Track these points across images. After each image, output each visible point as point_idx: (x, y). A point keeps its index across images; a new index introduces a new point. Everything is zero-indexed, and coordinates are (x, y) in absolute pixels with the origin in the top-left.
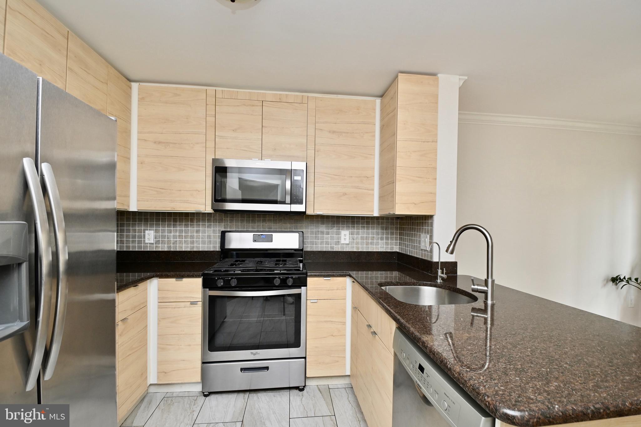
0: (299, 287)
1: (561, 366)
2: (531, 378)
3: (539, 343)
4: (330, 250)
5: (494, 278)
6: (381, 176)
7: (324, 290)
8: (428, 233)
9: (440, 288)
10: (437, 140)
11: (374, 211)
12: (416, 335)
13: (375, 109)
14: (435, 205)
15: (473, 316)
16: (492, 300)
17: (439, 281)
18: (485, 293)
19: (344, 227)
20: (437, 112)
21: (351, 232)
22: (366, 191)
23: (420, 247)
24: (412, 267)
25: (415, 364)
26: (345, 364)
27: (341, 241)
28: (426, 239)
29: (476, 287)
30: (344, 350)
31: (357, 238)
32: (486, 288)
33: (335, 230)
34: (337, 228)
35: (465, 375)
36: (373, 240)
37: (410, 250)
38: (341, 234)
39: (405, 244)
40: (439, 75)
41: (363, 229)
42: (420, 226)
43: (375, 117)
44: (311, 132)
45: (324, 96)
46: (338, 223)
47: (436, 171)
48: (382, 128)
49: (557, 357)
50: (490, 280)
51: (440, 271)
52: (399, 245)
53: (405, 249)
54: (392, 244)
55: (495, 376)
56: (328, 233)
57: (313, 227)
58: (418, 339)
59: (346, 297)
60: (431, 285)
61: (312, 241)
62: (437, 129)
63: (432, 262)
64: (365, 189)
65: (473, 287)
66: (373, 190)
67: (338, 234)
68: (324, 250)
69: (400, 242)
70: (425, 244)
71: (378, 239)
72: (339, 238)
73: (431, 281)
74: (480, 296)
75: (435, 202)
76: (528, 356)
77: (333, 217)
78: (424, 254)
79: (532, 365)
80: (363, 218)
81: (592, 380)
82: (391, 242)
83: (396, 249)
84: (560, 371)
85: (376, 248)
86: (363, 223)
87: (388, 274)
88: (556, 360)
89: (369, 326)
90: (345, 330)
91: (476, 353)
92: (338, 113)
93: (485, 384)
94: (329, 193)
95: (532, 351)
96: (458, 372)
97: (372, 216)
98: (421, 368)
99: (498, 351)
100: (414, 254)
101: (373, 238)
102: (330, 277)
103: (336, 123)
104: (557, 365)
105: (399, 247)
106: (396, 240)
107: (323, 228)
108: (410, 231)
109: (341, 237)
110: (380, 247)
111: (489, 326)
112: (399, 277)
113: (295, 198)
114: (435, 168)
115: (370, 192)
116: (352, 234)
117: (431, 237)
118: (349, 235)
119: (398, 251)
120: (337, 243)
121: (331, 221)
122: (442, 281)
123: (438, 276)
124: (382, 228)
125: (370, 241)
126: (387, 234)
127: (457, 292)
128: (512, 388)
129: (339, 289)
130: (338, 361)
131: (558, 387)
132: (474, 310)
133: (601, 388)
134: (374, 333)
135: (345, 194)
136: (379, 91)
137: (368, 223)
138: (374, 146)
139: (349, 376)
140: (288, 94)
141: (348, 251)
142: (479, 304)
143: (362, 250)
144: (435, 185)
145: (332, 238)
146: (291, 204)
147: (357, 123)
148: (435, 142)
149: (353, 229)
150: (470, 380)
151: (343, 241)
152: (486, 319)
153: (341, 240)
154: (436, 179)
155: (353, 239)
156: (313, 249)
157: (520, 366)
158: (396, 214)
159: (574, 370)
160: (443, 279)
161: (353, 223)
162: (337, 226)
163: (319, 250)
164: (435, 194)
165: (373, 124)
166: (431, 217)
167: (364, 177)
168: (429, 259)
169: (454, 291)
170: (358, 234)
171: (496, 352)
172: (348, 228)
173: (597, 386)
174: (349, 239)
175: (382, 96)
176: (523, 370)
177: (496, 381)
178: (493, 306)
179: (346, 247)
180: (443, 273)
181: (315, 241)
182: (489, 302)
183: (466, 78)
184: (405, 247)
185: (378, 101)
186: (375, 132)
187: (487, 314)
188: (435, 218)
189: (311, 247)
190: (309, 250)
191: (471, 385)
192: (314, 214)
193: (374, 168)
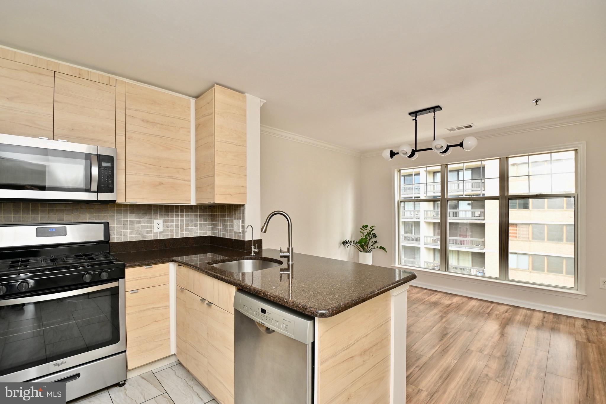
0: (116, 280)
1: (337, 287)
2: (327, 295)
3: (324, 279)
4: (141, 240)
5: (293, 247)
6: (197, 169)
7: (146, 278)
8: (240, 218)
9: (254, 260)
10: (246, 145)
11: (191, 200)
12: (257, 290)
13: (190, 108)
14: (246, 196)
15: (281, 274)
16: (292, 261)
17: (252, 255)
18: (288, 257)
19: (157, 216)
20: (246, 123)
21: (165, 220)
22: (182, 182)
23: (233, 230)
24: (226, 247)
25: (257, 310)
26: (169, 345)
27: (154, 230)
28: (239, 223)
29: (282, 254)
30: (169, 332)
31: (171, 226)
32: (288, 254)
33: (147, 218)
34: (149, 217)
35: (297, 302)
36: (187, 227)
37: (223, 233)
38: (154, 222)
39: (218, 228)
40: (246, 94)
41: (177, 217)
42: (233, 213)
43: (190, 114)
44: (121, 117)
45: (135, 84)
46: (150, 211)
47: (246, 169)
48: (198, 127)
49: (334, 283)
50: (290, 248)
51: (253, 247)
52: (212, 230)
53: (218, 233)
54: (205, 229)
55: (310, 299)
56: (139, 223)
57: (121, 217)
58: (259, 292)
59: (169, 281)
60: (247, 259)
61: (119, 232)
62: (246, 137)
63: (245, 241)
64: (182, 180)
65: (280, 254)
66: (190, 181)
67: (151, 222)
68: (135, 240)
69: (212, 228)
70: (238, 227)
71: (192, 226)
72: (152, 227)
73: (247, 255)
74: (285, 260)
75: (246, 193)
76: (322, 286)
77: (144, 206)
78: (237, 235)
79: (325, 289)
80: (177, 206)
81: (351, 289)
82: (204, 228)
83: (209, 233)
84: (338, 289)
85: (191, 234)
86: (177, 212)
87: (202, 256)
88: (334, 285)
89: (203, 300)
90: (169, 312)
91: (296, 291)
92: (152, 104)
93: (308, 303)
94: (143, 182)
95: (323, 283)
96: (292, 302)
97: (189, 205)
98: (263, 311)
99: (307, 287)
100: (227, 236)
101: (187, 225)
102: (151, 265)
103: (149, 113)
104: (335, 287)
105: (212, 232)
106: (209, 225)
107: (132, 217)
108: (223, 217)
109: (153, 226)
110: (194, 233)
111: (290, 279)
112: (212, 258)
113: (102, 186)
114: (245, 167)
115: (186, 182)
116: (166, 222)
117: (243, 222)
118: (163, 223)
119: (211, 235)
120: (150, 232)
121: (143, 210)
122: (255, 255)
123: (252, 251)
124: (196, 216)
125: (184, 228)
126: (201, 220)
127: (267, 261)
128: (320, 301)
129: (162, 275)
130: (162, 345)
131: (339, 296)
132: (281, 270)
133: (355, 292)
134: (210, 304)
135: (161, 184)
136: (195, 92)
137: (182, 211)
138: (190, 141)
139: (174, 354)
140: (90, 72)
141: (162, 239)
142: (284, 266)
143: (177, 237)
144: (246, 180)
145: (144, 227)
146: (97, 192)
147: (172, 117)
148: (245, 146)
149: (166, 217)
150: (300, 303)
151: (156, 230)
152: (288, 275)
153: (154, 228)
154: (246, 176)
155: (167, 226)
156: (122, 240)
157: (320, 291)
158: (216, 203)
159: (343, 287)
160: (255, 252)
161: (167, 211)
162: (149, 215)
163: (129, 241)
164: (246, 187)
165: (188, 121)
166: (243, 205)
167: (181, 169)
168: (242, 239)
169: (265, 260)
170: (172, 221)
171: (306, 288)
172: (161, 216)
173: (353, 291)
174: (163, 227)
175: (197, 97)
176: (322, 293)
177: (312, 301)
178: (292, 265)
179: (160, 235)
180: (255, 248)
181: (123, 232)
182: (290, 263)
183: (265, 101)
184: (218, 231)
185: (193, 101)
186: (190, 128)
187: (289, 272)
188: (246, 206)
189: (118, 238)
190: (116, 241)
191: (301, 306)
192: (125, 203)
193: (190, 161)
